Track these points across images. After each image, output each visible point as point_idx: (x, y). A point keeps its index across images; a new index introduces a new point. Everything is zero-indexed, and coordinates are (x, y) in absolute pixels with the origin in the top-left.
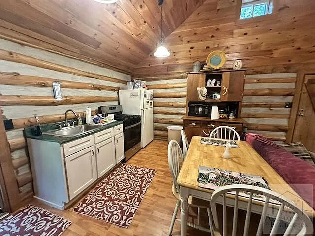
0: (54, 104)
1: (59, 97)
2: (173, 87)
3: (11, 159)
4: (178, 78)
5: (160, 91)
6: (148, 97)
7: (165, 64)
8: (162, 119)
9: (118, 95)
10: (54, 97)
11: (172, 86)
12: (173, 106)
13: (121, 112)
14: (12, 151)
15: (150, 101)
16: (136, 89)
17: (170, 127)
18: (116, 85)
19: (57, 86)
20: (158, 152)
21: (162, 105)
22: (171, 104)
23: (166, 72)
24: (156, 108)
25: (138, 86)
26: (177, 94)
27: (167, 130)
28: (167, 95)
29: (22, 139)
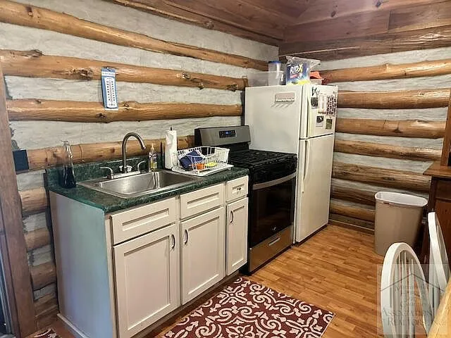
0: (102, 119)
1: (112, 105)
2: (405, 76)
3: (22, 231)
4: (422, 47)
5: (360, 88)
6: (323, 105)
7: (381, 7)
8: (357, 168)
9: (243, 98)
10: (103, 104)
11: (400, 71)
12: (397, 133)
13: (246, 144)
14: (25, 215)
15: (326, 117)
16: (289, 84)
17: (384, 196)
18: (239, 73)
19: (108, 77)
20: (340, 263)
21: (365, 128)
22: (393, 127)
23: (384, 31)
24: (345, 136)
25: (298, 74)
26: (417, 98)
27: (371, 202)
28: (380, 100)
29: (41, 192)
